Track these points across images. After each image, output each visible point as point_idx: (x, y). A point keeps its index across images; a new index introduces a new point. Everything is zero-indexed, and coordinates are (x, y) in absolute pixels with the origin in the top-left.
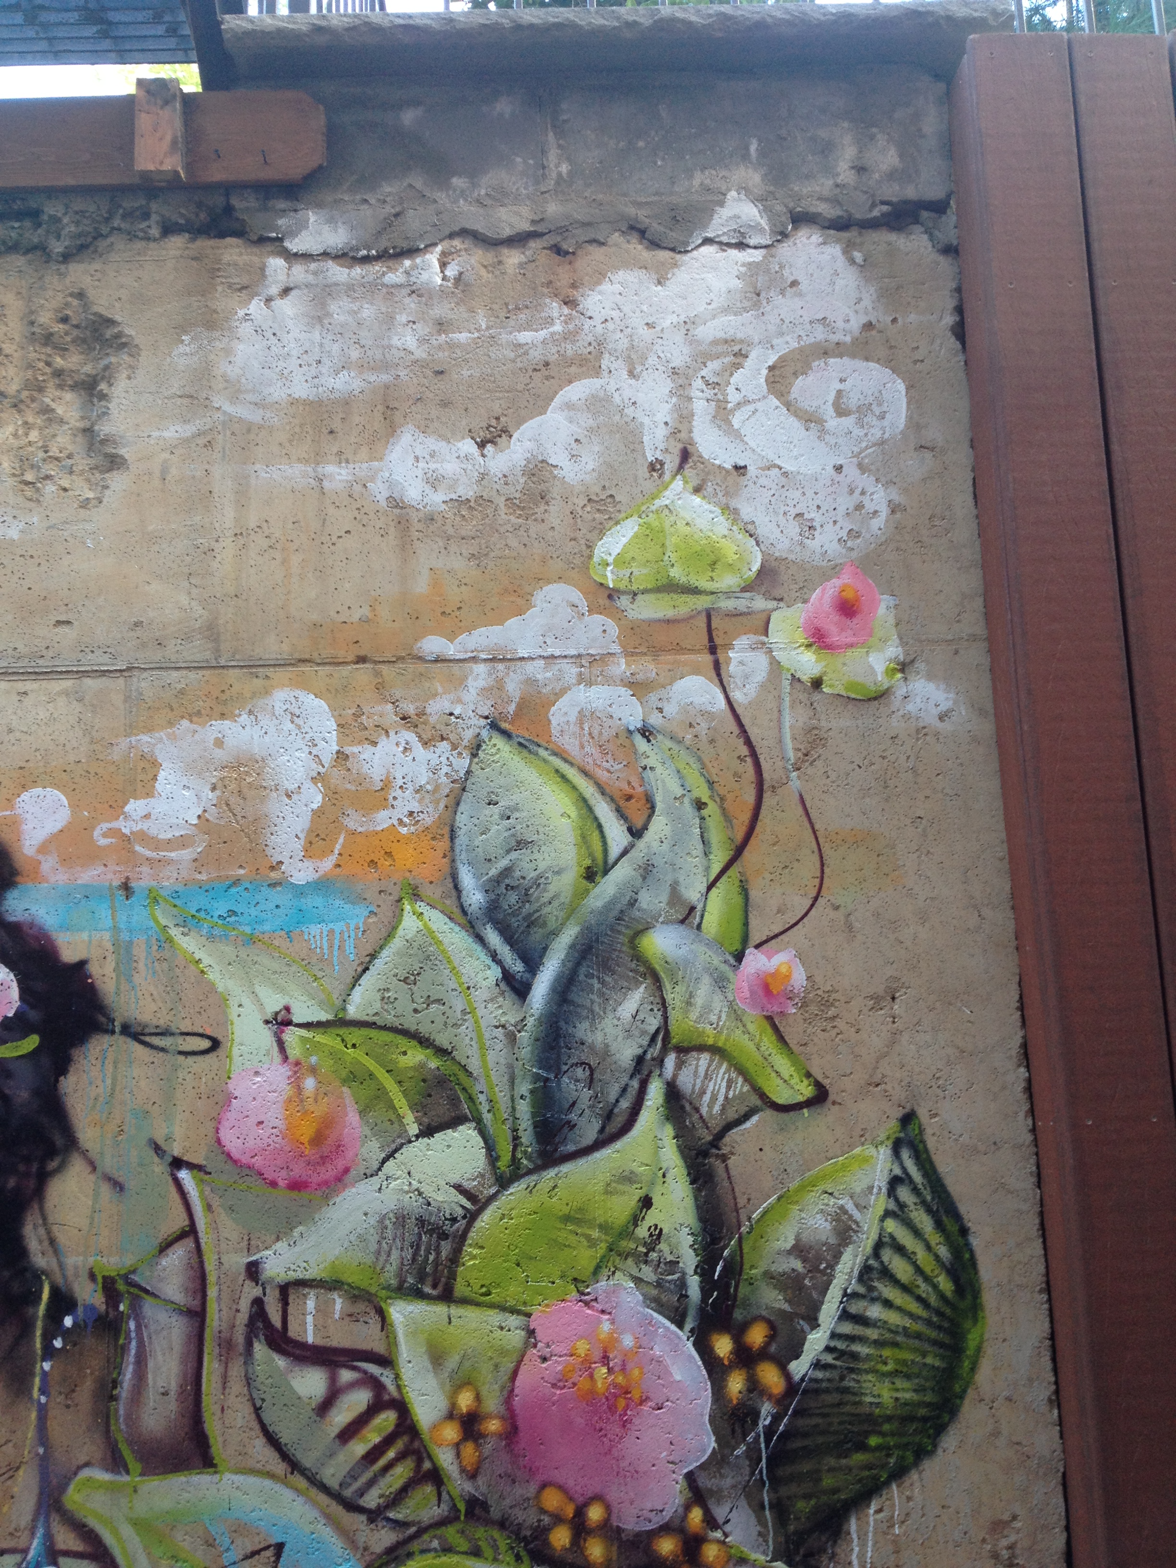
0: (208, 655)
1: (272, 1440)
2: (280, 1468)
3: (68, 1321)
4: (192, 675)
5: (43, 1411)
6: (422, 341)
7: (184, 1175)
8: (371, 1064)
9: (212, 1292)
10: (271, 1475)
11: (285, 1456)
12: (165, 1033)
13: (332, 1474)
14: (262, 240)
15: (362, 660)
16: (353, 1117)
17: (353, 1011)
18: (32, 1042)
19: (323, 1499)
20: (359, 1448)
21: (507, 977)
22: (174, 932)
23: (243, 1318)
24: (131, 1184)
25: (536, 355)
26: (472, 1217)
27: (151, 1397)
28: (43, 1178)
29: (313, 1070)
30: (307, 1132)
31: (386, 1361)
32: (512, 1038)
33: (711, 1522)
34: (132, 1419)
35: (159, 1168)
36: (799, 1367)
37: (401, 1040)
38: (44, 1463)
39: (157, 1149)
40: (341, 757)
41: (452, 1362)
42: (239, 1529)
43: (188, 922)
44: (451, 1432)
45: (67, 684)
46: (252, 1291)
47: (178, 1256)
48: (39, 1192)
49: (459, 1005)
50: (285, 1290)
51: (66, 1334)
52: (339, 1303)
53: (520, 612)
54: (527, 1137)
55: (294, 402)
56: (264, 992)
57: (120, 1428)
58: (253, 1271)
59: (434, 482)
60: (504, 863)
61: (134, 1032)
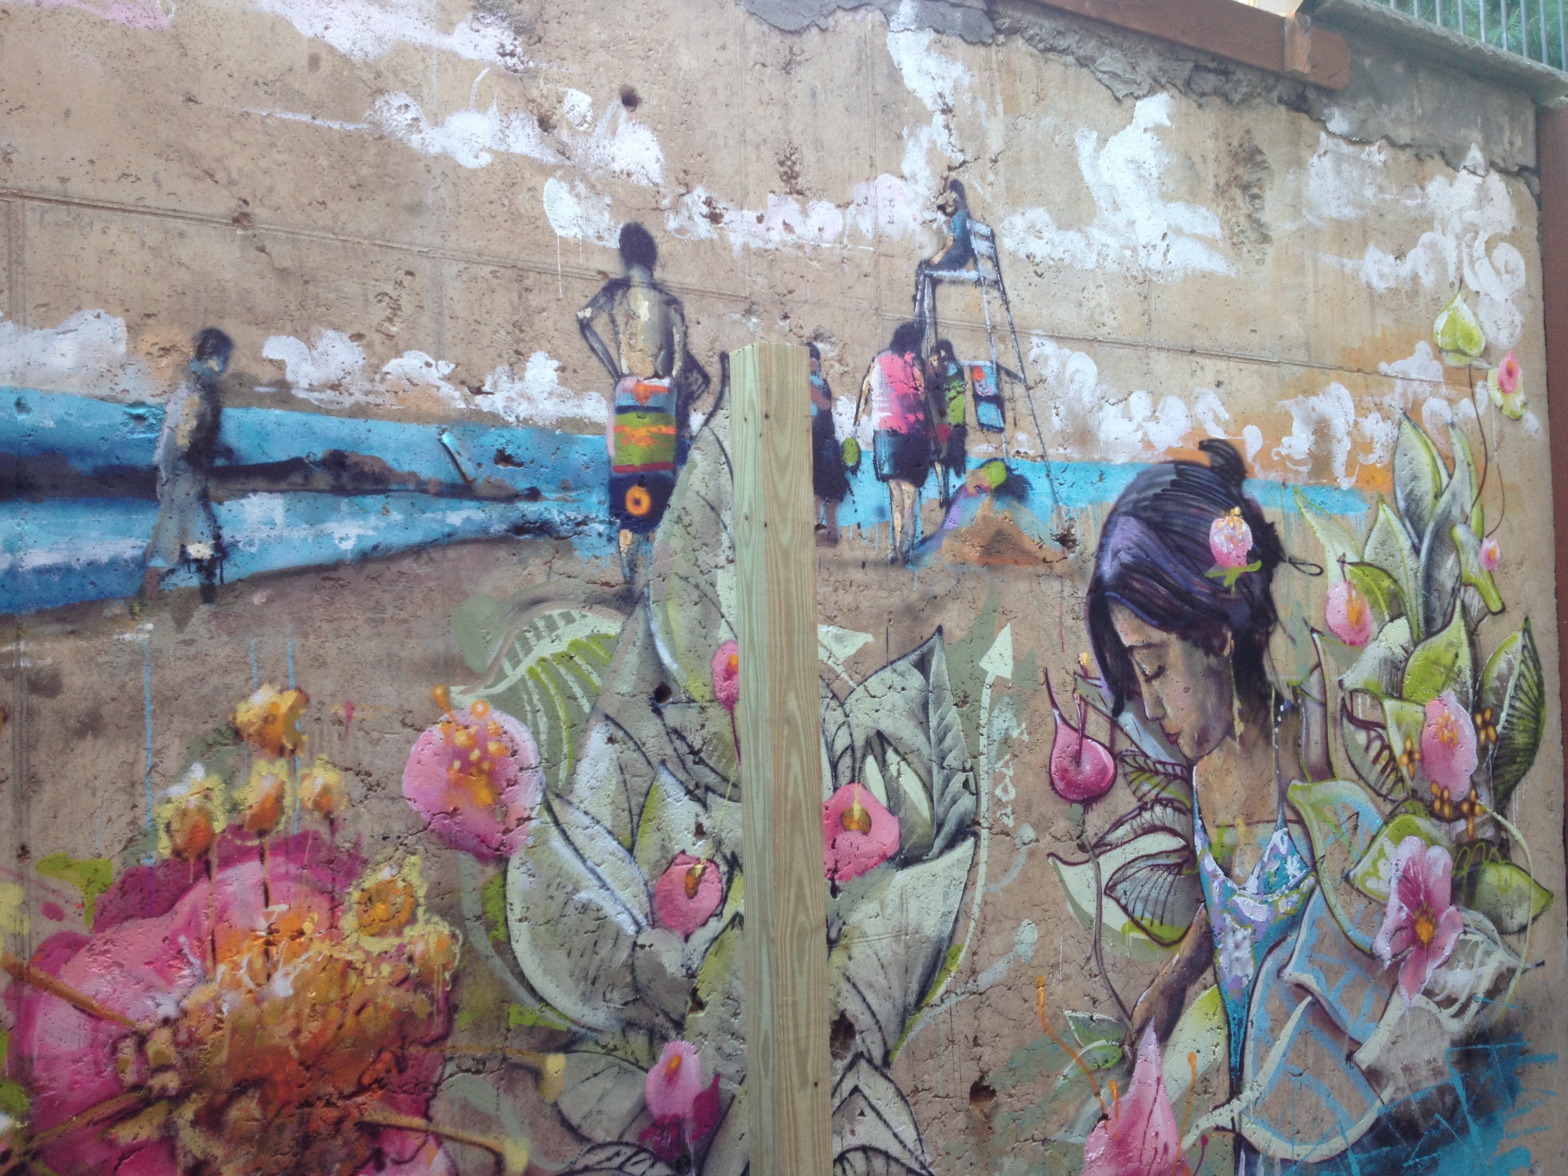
0: (1306, 359)
1: (1353, 765)
2: (1355, 777)
3: (1282, 708)
4: (1302, 369)
5: (1277, 751)
6: (1375, 195)
7: (1315, 636)
8: (1374, 586)
9: (1328, 693)
10: (1353, 781)
11: (1357, 772)
12: (1304, 563)
13: (1371, 780)
14: (1318, 120)
15: (1359, 370)
16: (1368, 611)
17: (1367, 559)
18: (1258, 565)
19: (1370, 791)
20: (1379, 767)
21: (1414, 546)
22: (1303, 510)
23: (1339, 707)
24: (1298, 640)
25: (1413, 214)
26: (1407, 660)
27: (1312, 744)
28: (1268, 635)
29: (1355, 586)
30: (1354, 617)
31: (1384, 727)
32: (1416, 575)
33: (1477, 797)
34: (1307, 756)
35: (1307, 632)
36: (1499, 728)
37: (1382, 574)
38: (1279, 778)
39: (1306, 623)
40: (1356, 423)
41: (1404, 727)
42: (1345, 806)
43: (1309, 505)
44: (1405, 760)
45: (1256, 367)
47: (1316, 675)
48: (1267, 643)
49: (1399, 558)
50: (1353, 692)
51: (1281, 714)
52: (1368, 701)
53: (1411, 354)
54: (1422, 624)
55: (1331, 219)
56: (1336, 545)
57: (1303, 760)
58: (1341, 683)
59: (1382, 276)
60: (1410, 487)
61: (1293, 562)
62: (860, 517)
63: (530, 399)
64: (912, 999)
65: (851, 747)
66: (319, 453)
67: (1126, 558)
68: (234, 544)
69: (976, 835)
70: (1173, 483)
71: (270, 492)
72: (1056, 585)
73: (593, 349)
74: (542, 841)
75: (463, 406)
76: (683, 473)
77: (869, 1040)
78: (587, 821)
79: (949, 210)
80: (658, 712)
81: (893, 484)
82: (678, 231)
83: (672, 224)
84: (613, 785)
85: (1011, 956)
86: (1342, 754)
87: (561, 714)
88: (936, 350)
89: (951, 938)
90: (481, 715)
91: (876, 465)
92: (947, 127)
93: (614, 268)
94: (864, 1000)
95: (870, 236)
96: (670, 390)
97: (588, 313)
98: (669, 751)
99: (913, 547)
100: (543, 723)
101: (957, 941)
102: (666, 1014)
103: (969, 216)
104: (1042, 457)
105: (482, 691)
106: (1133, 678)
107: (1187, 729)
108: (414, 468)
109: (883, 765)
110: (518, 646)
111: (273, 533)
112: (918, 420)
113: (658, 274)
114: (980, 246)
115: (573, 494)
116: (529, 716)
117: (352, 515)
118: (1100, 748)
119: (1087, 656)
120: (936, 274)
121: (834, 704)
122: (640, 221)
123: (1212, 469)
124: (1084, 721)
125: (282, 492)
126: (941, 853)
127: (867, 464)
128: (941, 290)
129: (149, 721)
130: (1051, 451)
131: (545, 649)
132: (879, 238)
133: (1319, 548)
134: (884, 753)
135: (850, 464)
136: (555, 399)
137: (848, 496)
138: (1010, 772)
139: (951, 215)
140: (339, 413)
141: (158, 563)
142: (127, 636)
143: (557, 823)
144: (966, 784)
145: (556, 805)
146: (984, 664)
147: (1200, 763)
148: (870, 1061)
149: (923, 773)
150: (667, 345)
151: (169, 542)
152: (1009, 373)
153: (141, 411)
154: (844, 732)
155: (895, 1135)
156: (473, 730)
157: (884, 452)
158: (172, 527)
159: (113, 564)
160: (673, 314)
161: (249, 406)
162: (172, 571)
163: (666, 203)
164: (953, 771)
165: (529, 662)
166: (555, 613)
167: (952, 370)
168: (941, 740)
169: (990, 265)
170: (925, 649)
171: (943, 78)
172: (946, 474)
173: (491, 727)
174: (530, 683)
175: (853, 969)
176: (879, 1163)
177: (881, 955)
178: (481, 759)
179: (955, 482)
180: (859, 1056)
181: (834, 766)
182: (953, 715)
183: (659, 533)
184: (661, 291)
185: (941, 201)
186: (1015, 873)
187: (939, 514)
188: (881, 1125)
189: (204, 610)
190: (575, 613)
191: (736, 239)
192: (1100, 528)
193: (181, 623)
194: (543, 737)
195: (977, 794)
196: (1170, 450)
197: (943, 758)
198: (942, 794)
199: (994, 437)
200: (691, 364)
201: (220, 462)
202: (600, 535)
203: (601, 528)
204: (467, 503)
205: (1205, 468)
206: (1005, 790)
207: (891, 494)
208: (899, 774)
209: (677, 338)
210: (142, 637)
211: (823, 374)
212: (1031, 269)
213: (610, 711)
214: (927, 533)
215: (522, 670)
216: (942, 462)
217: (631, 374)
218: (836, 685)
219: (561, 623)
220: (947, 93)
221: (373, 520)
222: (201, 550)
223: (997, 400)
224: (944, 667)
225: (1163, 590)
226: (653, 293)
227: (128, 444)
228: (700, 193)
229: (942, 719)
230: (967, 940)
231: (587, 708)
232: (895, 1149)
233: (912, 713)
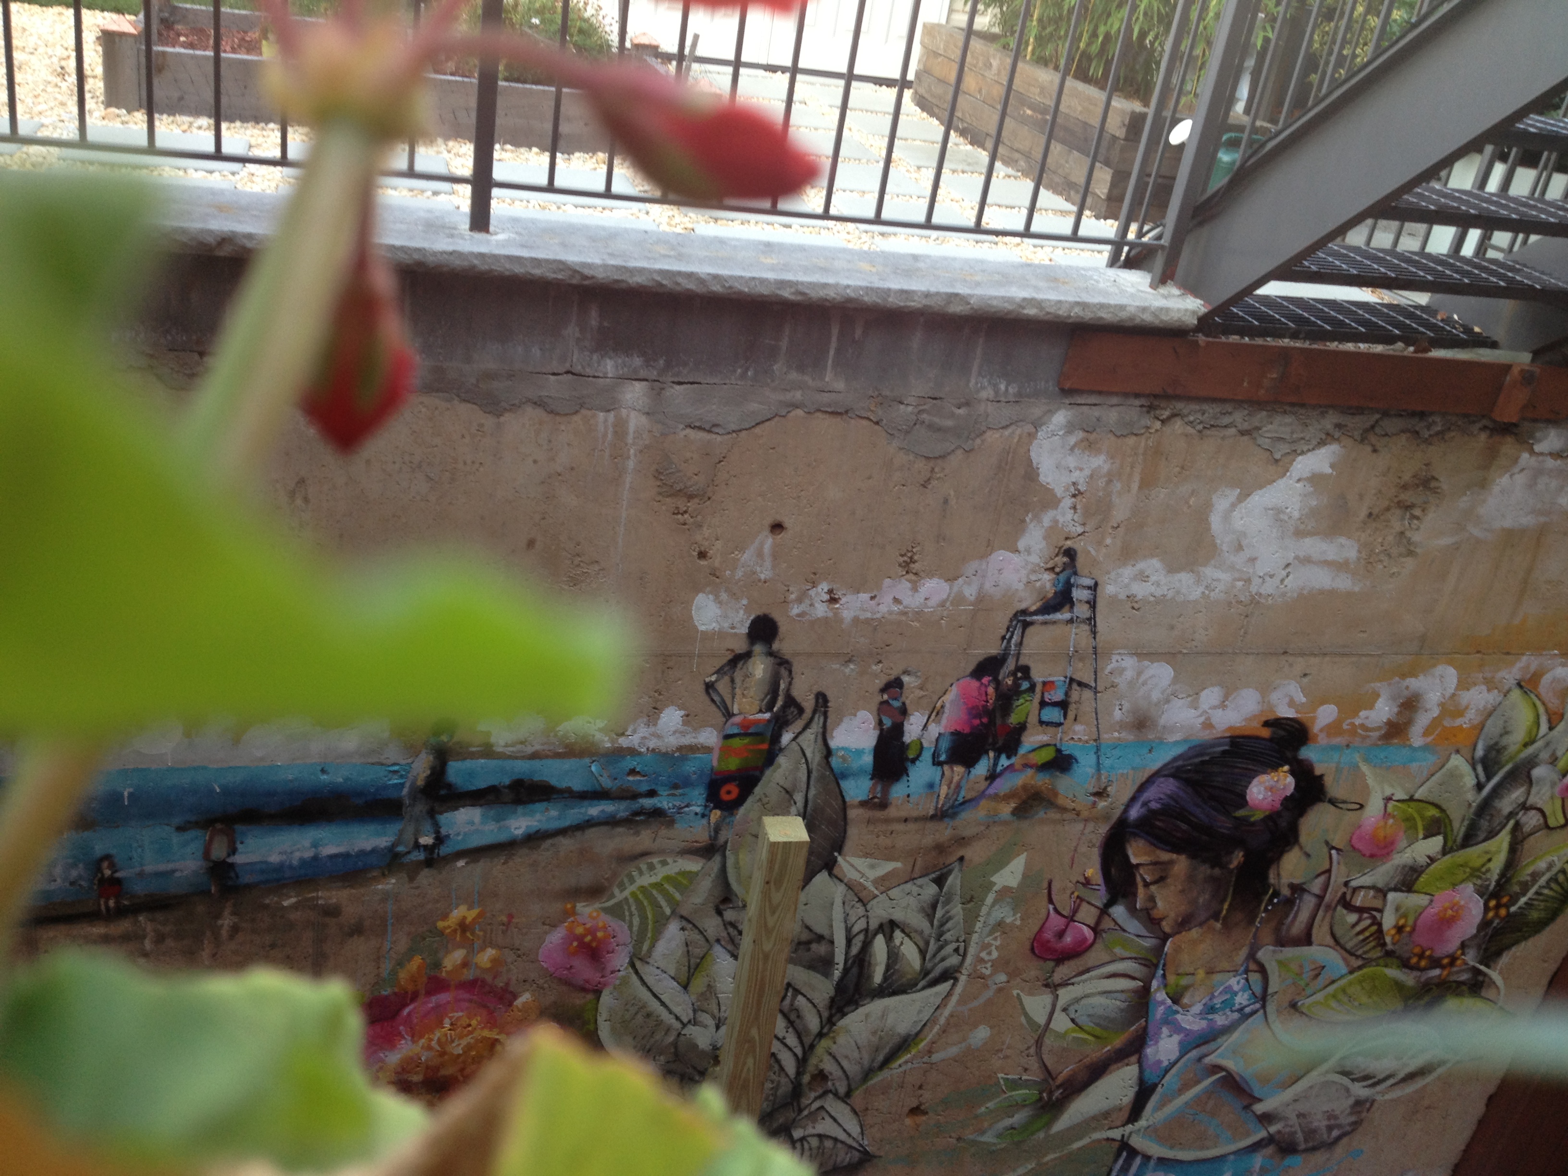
1: (1334, 936)
3: (1275, 901)
4: (1408, 657)
5: (1258, 928)
7: (1333, 852)
8: (1416, 815)
9: (1330, 889)
11: (1336, 940)
12: (1344, 802)
13: (1349, 946)
14: (1526, 442)
15: (1478, 652)
16: (1401, 833)
17: (1417, 796)
19: (1344, 952)
20: (1361, 937)
21: (1478, 784)
22: (1361, 764)
23: (1337, 898)
24: (1313, 855)
26: (1428, 865)
27: (1297, 923)
29: (1394, 816)
30: (1383, 837)
31: (1380, 911)
32: (1470, 805)
33: (1463, 954)
34: (1288, 930)
35: (1325, 849)
36: (1514, 908)
37: (1430, 807)
38: (1253, 945)
39: (1327, 843)
40: (1454, 695)
41: (1402, 910)
44: (1393, 932)
45: (1354, 660)
46: (1344, 889)
47: (1322, 879)
49: (1456, 793)
50: (1357, 889)
51: (1273, 904)
52: (1372, 893)
54: (1460, 839)
55: (1502, 529)
56: (1387, 788)
57: (1283, 933)
58: (1346, 883)
60: (1496, 740)
61: (1333, 802)
62: (911, 790)
63: (659, 737)
64: (876, 1064)
65: (866, 930)
66: (507, 781)
67: (1154, 805)
68: (448, 836)
69: (956, 980)
70: (1224, 752)
71: (472, 805)
72: (1080, 826)
73: (713, 701)
74: (625, 981)
75: (608, 745)
76: (768, 772)
77: (837, 1084)
78: (658, 972)
79: (1057, 570)
80: (719, 913)
81: (946, 768)
82: (798, 615)
83: (795, 610)
84: (680, 952)
85: (963, 1045)
86: (1326, 928)
87: (650, 916)
88: (1014, 674)
89: (918, 1034)
90: (594, 918)
91: (935, 755)
92: (1074, 508)
93: (741, 646)
94: (839, 1064)
95: (972, 598)
96: (769, 721)
97: (713, 678)
98: (724, 934)
99: (952, 807)
100: (636, 921)
101: (921, 1036)
102: (695, 1068)
103: (1075, 573)
104: (1095, 740)
105: (597, 905)
106: (1134, 884)
107: (1172, 915)
108: (570, 784)
109: (889, 939)
110: (626, 880)
111: (473, 828)
112: (982, 723)
113: (776, 646)
114: (1078, 594)
115: (680, 791)
116: (627, 918)
117: (524, 815)
118: (1085, 928)
119: (1093, 871)
120: (1028, 619)
121: (859, 905)
122: (767, 612)
123: (1271, 740)
124: (1075, 911)
125: (481, 806)
126: (923, 988)
127: (927, 756)
128: (1030, 630)
129: (390, 928)
130: (1105, 736)
131: (646, 880)
132: (981, 598)
133: (1366, 790)
134: (892, 932)
135: (911, 756)
136: (677, 735)
137: (905, 778)
138: (998, 943)
139: (1058, 574)
140: (523, 758)
141: (401, 849)
142: (380, 887)
143: (637, 972)
144: (956, 950)
145: (638, 964)
146: (993, 879)
147: (1178, 937)
148: (836, 1094)
149: (922, 944)
150: (774, 691)
151: (409, 836)
152: (1080, 684)
153: (396, 768)
154: (863, 920)
155: (845, 1130)
156: (588, 926)
157: (944, 745)
158: (410, 829)
159: (374, 851)
160: (784, 673)
161: (465, 759)
162: (409, 853)
163: (793, 596)
164: (946, 943)
165: (632, 888)
166: (655, 860)
167: (1025, 685)
168: (942, 925)
169: (1086, 607)
170: (945, 870)
171: (1081, 469)
172: (997, 759)
173: (601, 924)
174: (631, 901)
175: (834, 1049)
176: (828, 1144)
177: (859, 1042)
178: (591, 941)
179: (1004, 762)
180: (830, 1091)
181: (849, 941)
182: (957, 910)
183: (742, 811)
184: (776, 657)
185: (1049, 566)
186: (982, 1000)
187: (984, 784)
188: (835, 1125)
189: (426, 872)
190: (670, 860)
191: (847, 615)
192: (1135, 787)
193: (411, 879)
194: (635, 929)
195: (964, 956)
196: (1230, 728)
197: (941, 936)
198: (934, 955)
199: (1051, 730)
200: (791, 701)
201: (443, 792)
202: (696, 814)
203: (698, 809)
204: (603, 802)
205: (1264, 739)
206: (989, 953)
207: (943, 774)
208: (902, 943)
209: (782, 686)
210: (389, 887)
211: (903, 699)
212: (1130, 605)
213: (684, 913)
214: (968, 797)
215: (626, 893)
216: (994, 750)
217: (740, 714)
218: (863, 895)
219: (658, 866)
220: (1081, 481)
221: (538, 816)
222: (426, 840)
223: (1063, 705)
224: (958, 882)
225: (1184, 826)
226: (770, 660)
227: (385, 787)
228: (824, 586)
229: (947, 912)
230: (931, 1035)
231: (668, 911)
232: (842, 1136)
233: (922, 910)
